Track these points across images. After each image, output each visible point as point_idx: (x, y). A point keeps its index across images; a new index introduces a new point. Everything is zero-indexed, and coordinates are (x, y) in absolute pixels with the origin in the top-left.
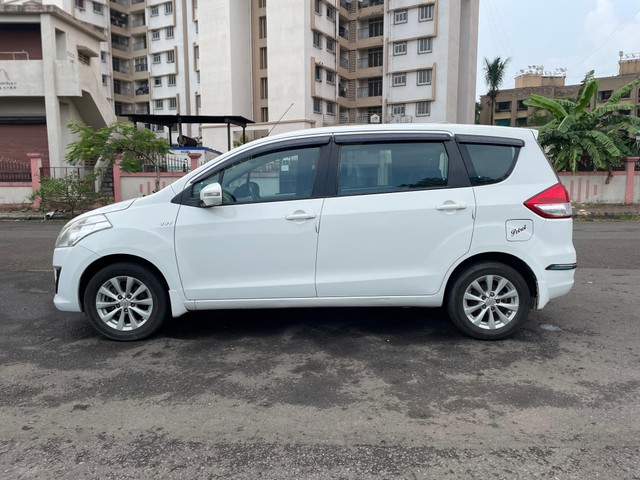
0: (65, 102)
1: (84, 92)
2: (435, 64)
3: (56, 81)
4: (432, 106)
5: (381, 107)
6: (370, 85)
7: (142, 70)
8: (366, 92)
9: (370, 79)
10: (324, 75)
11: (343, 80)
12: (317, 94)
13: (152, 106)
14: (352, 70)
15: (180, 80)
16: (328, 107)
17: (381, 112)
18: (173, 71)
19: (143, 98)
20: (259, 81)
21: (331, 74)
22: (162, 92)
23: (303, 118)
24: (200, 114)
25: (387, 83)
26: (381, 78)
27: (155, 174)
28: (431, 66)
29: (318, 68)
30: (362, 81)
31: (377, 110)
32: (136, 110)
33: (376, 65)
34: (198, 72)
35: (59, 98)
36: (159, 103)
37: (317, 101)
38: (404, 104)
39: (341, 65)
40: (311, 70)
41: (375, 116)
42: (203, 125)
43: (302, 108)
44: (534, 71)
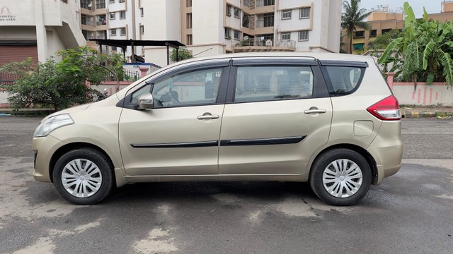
0: (50, 30)
1: (64, 23)
2: (313, 4)
3: (43, 15)
4: (310, 34)
5: (273, 35)
6: (265, 18)
7: (102, 7)
8: (262, 23)
9: (265, 14)
10: (232, 11)
11: (246, 15)
12: (227, 25)
13: (109, 33)
14: (252, 7)
15: (129, 14)
16: (235, 34)
17: (273, 38)
18: (123, 9)
19: (102, 28)
20: (185, 16)
21: (237, 11)
22: (116, 23)
23: (217, 42)
24: (143, 39)
25: (277, 17)
26: (273, 13)
27: (115, 83)
28: (309, 5)
29: (229, 6)
30: (259, 15)
31: (270, 36)
32: (98, 36)
33: (269, 5)
34: (142, 9)
35: (46, 26)
36: (114, 31)
37: (227, 30)
38: (290, 32)
39: (245, 4)
40: (224, 8)
41: (269, 41)
42: (145, 47)
43: (217, 35)
44: (381, 9)
